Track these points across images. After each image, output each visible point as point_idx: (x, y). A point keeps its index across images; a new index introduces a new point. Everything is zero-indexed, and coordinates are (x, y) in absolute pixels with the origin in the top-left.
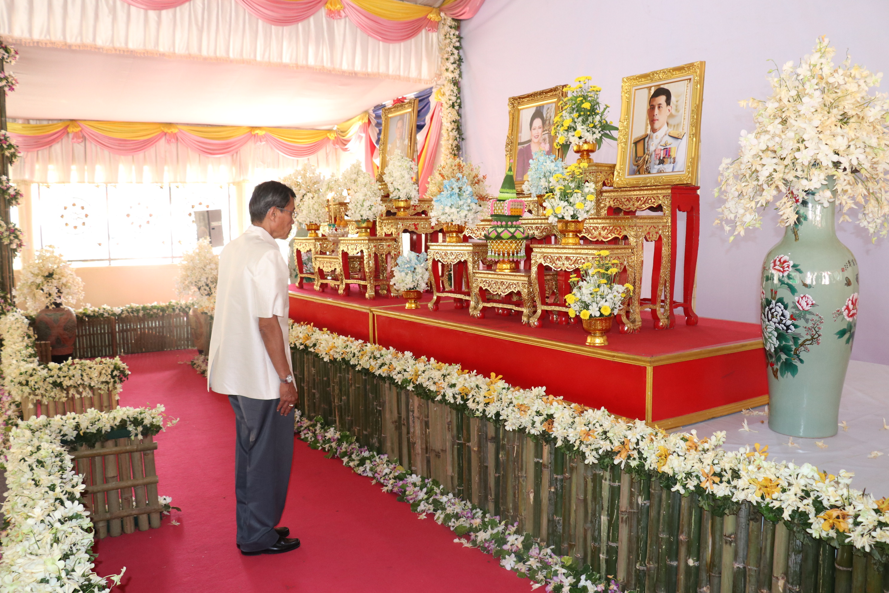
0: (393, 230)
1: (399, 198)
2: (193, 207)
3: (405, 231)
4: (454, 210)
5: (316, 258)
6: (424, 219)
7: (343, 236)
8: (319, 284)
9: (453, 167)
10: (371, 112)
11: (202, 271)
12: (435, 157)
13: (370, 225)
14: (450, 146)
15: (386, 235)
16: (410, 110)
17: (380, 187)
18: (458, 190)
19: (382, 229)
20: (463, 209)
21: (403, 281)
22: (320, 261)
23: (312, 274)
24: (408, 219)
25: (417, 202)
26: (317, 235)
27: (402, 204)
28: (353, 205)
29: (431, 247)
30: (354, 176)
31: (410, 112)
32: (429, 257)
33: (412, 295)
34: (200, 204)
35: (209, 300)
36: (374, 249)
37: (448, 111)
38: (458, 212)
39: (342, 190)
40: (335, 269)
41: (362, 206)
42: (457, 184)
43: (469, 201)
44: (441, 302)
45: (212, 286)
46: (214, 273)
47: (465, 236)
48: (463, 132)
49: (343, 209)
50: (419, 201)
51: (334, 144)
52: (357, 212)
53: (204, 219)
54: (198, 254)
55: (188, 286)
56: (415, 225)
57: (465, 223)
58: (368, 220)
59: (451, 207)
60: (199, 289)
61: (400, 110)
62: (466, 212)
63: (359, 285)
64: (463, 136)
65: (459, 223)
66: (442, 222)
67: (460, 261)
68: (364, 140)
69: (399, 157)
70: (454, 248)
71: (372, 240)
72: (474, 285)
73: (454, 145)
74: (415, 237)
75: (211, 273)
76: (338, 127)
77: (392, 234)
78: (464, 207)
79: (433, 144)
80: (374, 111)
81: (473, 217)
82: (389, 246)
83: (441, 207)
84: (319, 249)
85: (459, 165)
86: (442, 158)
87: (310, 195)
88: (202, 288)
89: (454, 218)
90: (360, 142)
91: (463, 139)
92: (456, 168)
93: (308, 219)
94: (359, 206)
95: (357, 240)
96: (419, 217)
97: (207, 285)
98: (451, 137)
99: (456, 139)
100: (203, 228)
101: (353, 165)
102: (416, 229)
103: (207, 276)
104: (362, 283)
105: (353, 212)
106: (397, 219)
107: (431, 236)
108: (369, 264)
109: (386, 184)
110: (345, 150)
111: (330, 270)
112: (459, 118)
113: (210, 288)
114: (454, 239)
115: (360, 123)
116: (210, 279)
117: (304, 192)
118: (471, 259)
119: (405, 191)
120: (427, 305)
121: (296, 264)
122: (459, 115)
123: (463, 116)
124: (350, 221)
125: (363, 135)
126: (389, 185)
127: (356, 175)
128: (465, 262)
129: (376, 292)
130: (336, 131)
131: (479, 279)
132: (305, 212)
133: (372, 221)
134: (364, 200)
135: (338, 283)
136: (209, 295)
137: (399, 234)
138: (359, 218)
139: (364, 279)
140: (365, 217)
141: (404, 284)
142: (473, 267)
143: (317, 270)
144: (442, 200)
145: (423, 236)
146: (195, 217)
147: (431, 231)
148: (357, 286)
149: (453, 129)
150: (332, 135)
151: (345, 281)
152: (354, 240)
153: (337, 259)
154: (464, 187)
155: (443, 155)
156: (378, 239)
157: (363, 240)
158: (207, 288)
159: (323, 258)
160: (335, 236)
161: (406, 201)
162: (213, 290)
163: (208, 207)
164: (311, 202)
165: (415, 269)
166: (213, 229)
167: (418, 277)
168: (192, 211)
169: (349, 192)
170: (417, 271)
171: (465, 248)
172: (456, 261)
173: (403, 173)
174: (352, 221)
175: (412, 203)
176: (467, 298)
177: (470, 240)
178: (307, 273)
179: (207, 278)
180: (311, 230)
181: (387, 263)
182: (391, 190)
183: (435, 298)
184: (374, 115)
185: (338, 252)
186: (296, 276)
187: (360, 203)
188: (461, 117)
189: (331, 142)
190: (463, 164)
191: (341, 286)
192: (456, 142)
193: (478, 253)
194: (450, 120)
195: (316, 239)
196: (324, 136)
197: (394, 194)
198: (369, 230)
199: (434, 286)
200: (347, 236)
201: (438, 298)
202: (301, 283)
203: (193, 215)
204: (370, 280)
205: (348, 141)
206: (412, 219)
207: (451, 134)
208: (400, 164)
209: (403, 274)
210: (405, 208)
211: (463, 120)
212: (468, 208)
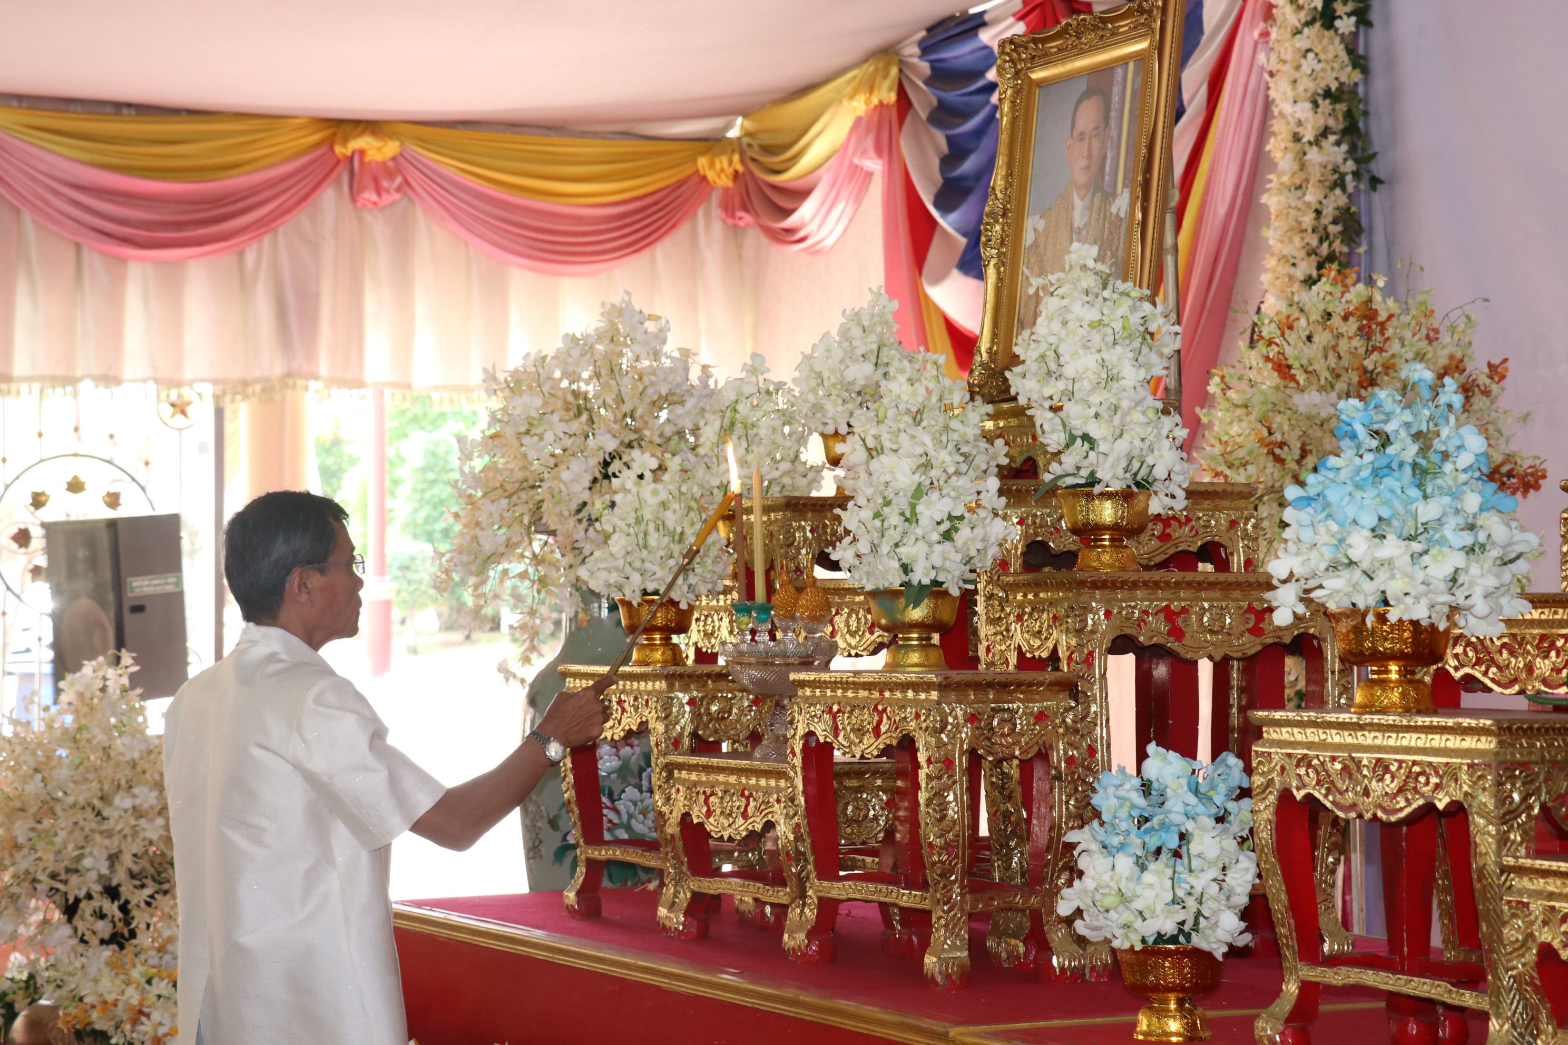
0: (1064, 641)
1: (1093, 481)
2: (38, 501)
3: (1120, 645)
4: (1392, 548)
5: (670, 768)
6: (1212, 585)
7: (806, 664)
8: (684, 897)
9: (1336, 321)
10: (911, 51)
11: (91, 823)
12: (1233, 270)
13: (948, 615)
14: (1308, 220)
15: (1024, 662)
16: (1143, 45)
17: (989, 425)
18: (1413, 449)
19: (1007, 635)
20: (1442, 541)
21: (1124, 899)
22: (691, 786)
23: (651, 846)
24: (1135, 585)
25: (1180, 503)
26: (676, 655)
27: (1107, 512)
28: (866, 514)
29: (1270, 733)
30: (861, 372)
31: (1139, 57)
32: (1258, 780)
33: (1168, 972)
34: (75, 486)
35: (115, 966)
36: (965, 733)
37: (1301, 42)
38: (1415, 557)
39: (802, 440)
40: (769, 826)
41: (911, 518)
42: (1407, 416)
43: (1472, 502)
44: (1324, 1008)
45: (138, 897)
46: (152, 830)
47: (1442, 676)
48: (1376, 146)
49: (804, 529)
50: (1191, 494)
51: (728, 208)
52: (885, 548)
53: (93, 562)
54: (73, 739)
55: (14, 898)
56: (1169, 614)
57: (1454, 609)
58: (936, 590)
59: (1378, 534)
60: (70, 910)
61: (1093, 49)
62: (1458, 559)
63: (884, 907)
64: (1378, 168)
65: (1420, 613)
66: (1332, 606)
67: (1430, 807)
68: (876, 189)
69: (1089, 281)
70: (1392, 740)
71: (961, 688)
72: (1512, 933)
73: (1329, 212)
74: (1161, 671)
75: (135, 831)
76: (749, 125)
77: (1054, 657)
78: (1448, 532)
79: (1222, 210)
80: (926, 49)
81: (1491, 582)
82: (1041, 717)
83: (1326, 532)
84: (685, 723)
85: (1368, 313)
86: (1265, 278)
87: (644, 460)
88: (86, 908)
89: (1394, 588)
90: (858, 200)
91: (1375, 182)
92: (1353, 325)
93: (636, 578)
94: (894, 519)
95: (881, 687)
96: (1189, 576)
97: (112, 892)
98: (1315, 173)
99: (1340, 183)
100: (85, 603)
101: (857, 316)
102: (1177, 633)
103: (113, 844)
104: (907, 898)
105: (863, 547)
106: (1082, 584)
107: (1246, 672)
108: (944, 806)
109: (1020, 412)
110: (788, 236)
111: (741, 828)
112: (1357, 76)
113: (124, 909)
114: (1395, 696)
115: (859, 106)
116: (127, 860)
117: (611, 445)
118: (1486, 799)
119: (1122, 446)
120: (1249, 1022)
121: (569, 795)
122: (1359, 61)
123: (1377, 65)
124: (840, 590)
125: (875, 165)
126: (1043, 417)
127: (868, 368)
128: (1457, 811)
129: (976, 945)
130: (737, 146)
131: (1537, 907)
132: (618, 544)
133: (955, 592)
134: (918, 493)
135: (782, 895)
136: (118, 940)
137: (1088, 660)
138: (895, 580)
139: (917, 882)
140: (921, 576)
141: (1127, 917)
142: (1503, 840)
143: (672, 828)
144: (1333, 495)
145: (1205, 670)
146: (50, 550)
147: (1252, 645)
148: (874, 913)
149: (1325, 132)
150: (722, 161)
151: (816, 888)
152: (868, 686)
153: (781, 775)
154: (1445, 432)
155: (1271, 262)
156: (990, 685)
157: (917, 687)
158: (112, 909)
159: (707, 769)
160: (765, 662)
161: (1126, 496)
162: (140, 918)
163: (113, 500)
164: (651, 493)
165: (1182, 836)
166: (138, 609)
167: (1202, 881)
168: (33, 522)
169: (839, 448)
170: (1195, 847)
171: (1454, 742)
172: (1405, 808)
173: (1111, 356)
174: (853, 591)
175: (1156, 506)
176: (1468, 999)
177: (1468, 699)
178: (618, 842)
179: (113, 858)
180: (650, 629)
181: (1027, 802)
182: (1053, 439)
183: (1291, 988)
184: (925, 67)
185: (782, 742)
186: (565, 849)
187: (902, 502)
188: (1365, 71)
189: (715, 198)
190: (1384, 306)
191: (794, 914)
192: (1339, 198)
193: (1524, 765)
194: (1307, 85)
195: (670, 678)
196: (684, 171)
197: (1069, 460)
198: (936, 638)
199: (1285, 931)
200: (826, 666)
201: (1308, 990)
202: (588, 891)
203: (38, 541)
204: (947, 888)
205: (802, 194)
206: (1157, 585)
207: (1313, 155)
208: (1093, 315)
209: (1125, 863)
210: (1121, 532)
211: (1379, 84)
212: (1467, 539)
